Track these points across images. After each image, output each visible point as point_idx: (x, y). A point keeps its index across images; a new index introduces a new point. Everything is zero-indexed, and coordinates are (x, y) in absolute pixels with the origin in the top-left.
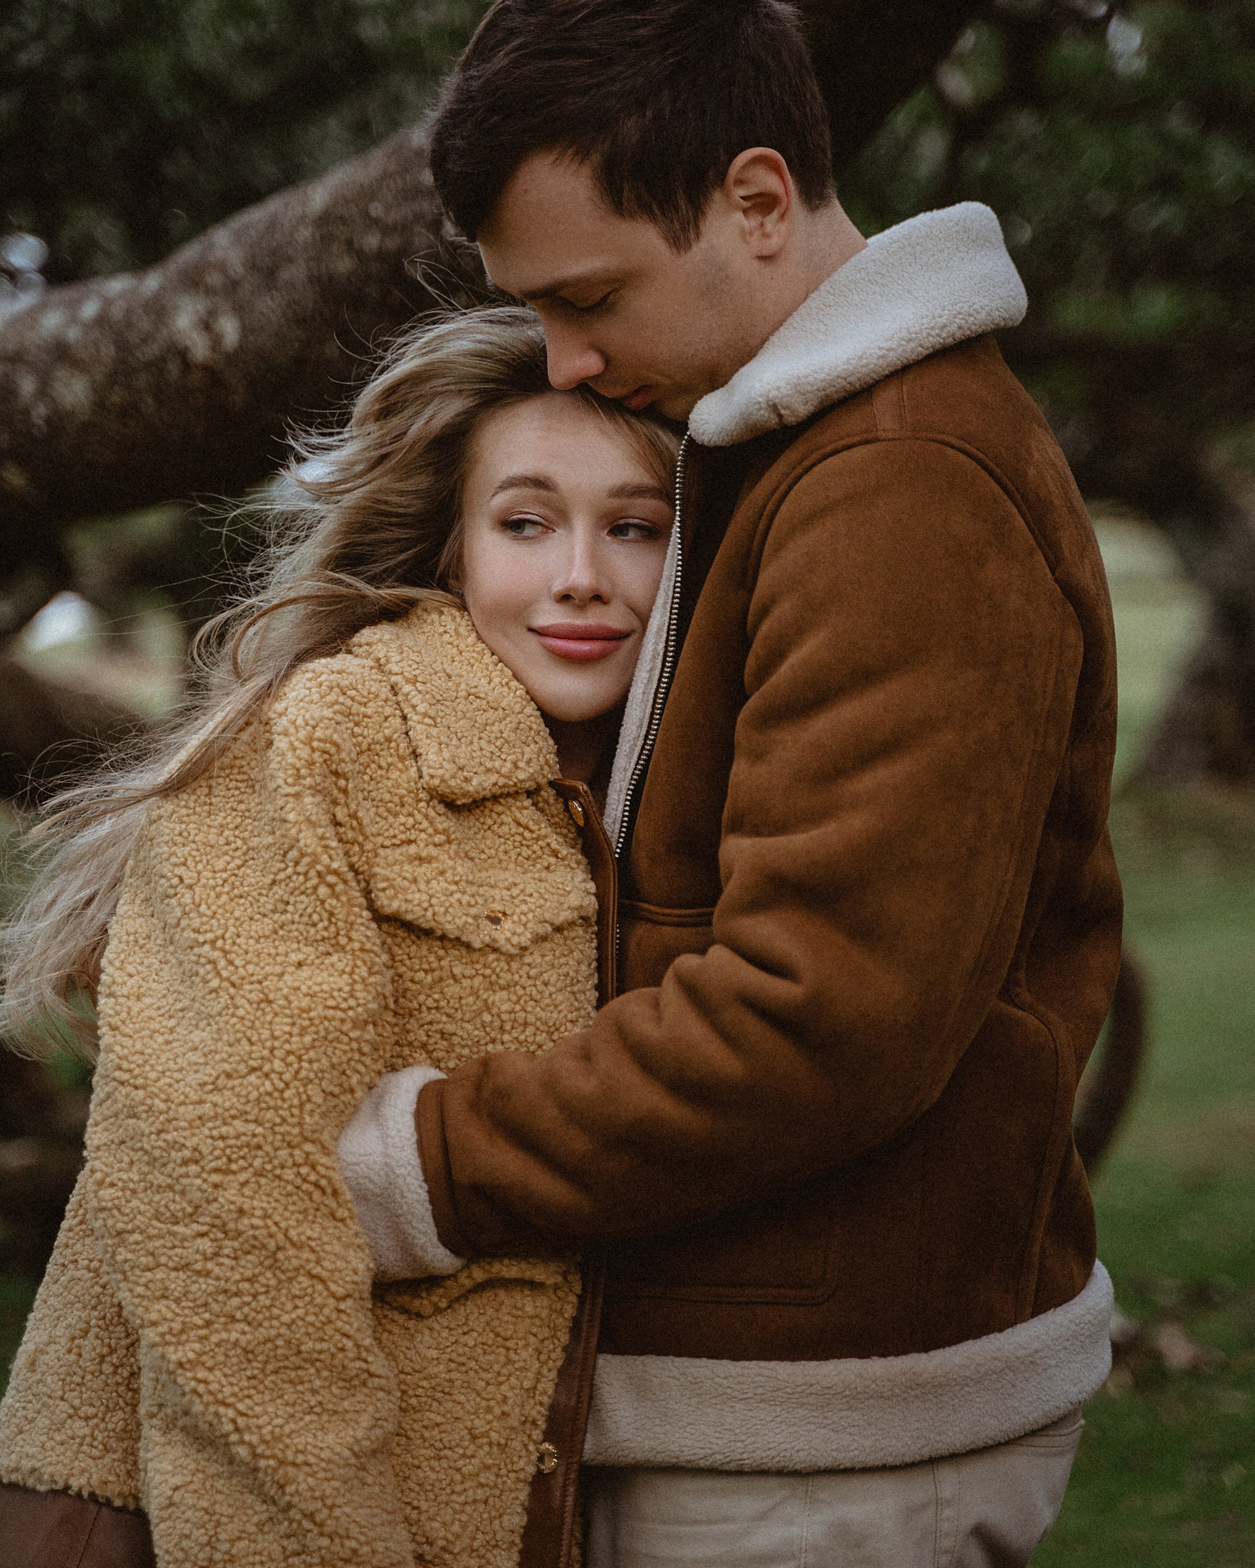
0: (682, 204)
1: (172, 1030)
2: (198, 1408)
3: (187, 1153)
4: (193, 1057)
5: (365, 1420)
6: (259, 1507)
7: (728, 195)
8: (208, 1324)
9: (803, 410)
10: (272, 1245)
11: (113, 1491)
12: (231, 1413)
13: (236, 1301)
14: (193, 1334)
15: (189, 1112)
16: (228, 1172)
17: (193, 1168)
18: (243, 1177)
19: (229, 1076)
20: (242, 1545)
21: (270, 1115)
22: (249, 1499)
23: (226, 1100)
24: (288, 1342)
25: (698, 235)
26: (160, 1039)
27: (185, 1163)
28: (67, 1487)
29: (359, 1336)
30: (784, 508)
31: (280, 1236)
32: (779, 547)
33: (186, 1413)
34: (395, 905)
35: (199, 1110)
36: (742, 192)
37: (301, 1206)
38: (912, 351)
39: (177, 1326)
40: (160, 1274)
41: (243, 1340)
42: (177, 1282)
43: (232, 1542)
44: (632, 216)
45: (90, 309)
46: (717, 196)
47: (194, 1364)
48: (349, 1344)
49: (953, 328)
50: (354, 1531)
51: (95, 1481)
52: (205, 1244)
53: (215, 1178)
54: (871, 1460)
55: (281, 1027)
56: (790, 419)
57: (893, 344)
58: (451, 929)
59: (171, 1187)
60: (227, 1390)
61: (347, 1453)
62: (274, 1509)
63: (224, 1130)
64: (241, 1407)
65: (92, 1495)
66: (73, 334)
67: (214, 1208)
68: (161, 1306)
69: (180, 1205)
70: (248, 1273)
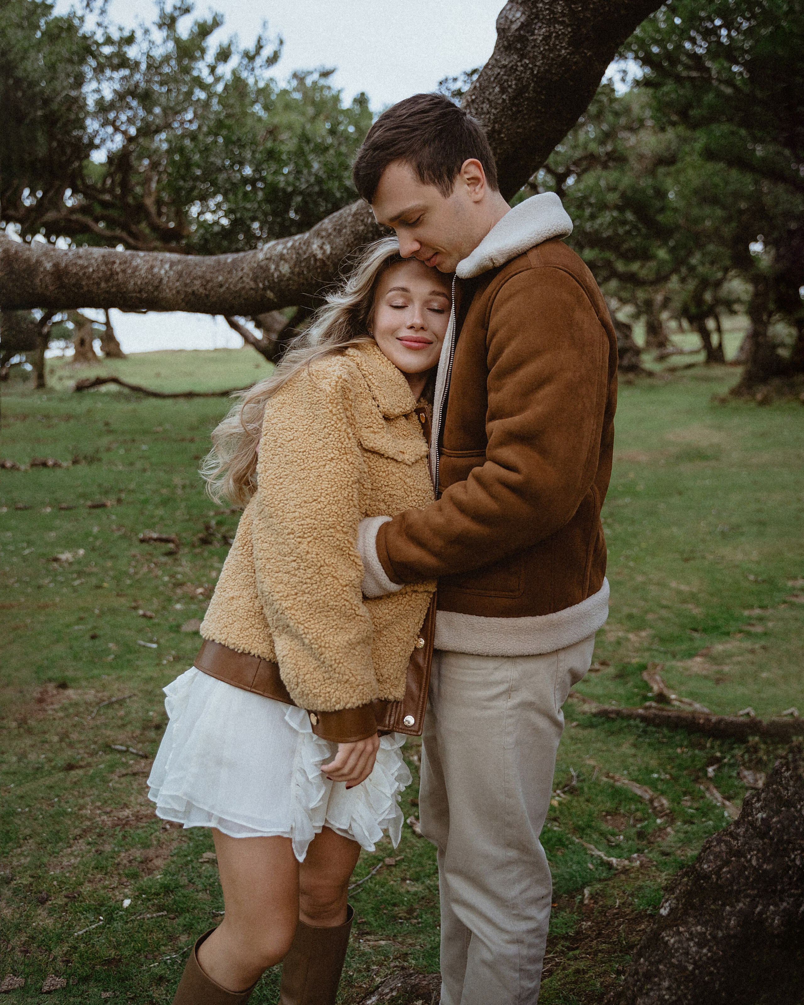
0: (446, 179)
1: (281, 484)
2: (291, 624)
3: (289, 530)
4: (292, 495)
5: (354, 632)
6: (314, 662)
7: (462, 177)
8: (296, 594)
9: (502, 261)
10: (319, 564)
11: (267, 655)
12: (302, 627)
13: (305, 586)
14: (291, 597)
15: (291, 515)
16: (303, 538)
17: (292, 536)
18: (309, 539)
19: (305, 502)
20: (308, 676)
21: (319, 517)
22: (311, 659)
23: (304, 511)
24: (324, 602)
25: (452, 191)
26: (277, 488)
27: (289, 534)
28: (249, 653)
29: (351, 601)
30: (497, 297)
31: (322, 562)
32: (497, 310)
33: (288, 626)
34: (371, 445)
35: (294, 515)
36: (467, 176)
37: (330, 551)
38: (540, 239)
39: (285, 594)
40: (280, 574)
41: (308, 600)
42: (286, 578)
43: (305, 675)
44: (428, 184)
45: (290, 244)
46: (458, 177)
47: (291, 608)
48: (347, 603)
49: (552, 231)
50: (347, 672)
51: (260, 652)
52: (294, 564)
53: (299, 540)
54: (536, 652)
55: (325, 485)
56: (498, 264)
57: (532, 236)
58: (391, 454)
59: (283, 543)
60: (302, 619)
61: (345, 644)
62: (319, 663)
63: (303, 522)
64: (306, 625)
65: (259, 657)
66: (285, 251)
67: (298, 550)
68: (280, 586)
69: (287, 550)
70: (309, 576)
